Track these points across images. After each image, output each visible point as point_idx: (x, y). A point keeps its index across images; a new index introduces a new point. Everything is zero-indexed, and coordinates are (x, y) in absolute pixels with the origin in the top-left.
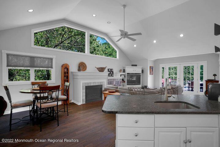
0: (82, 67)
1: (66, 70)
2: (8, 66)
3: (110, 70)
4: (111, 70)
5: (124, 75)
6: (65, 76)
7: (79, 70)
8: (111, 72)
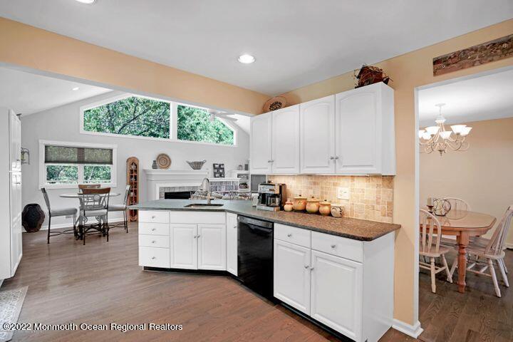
0: (163, 161)
1: (133, 167)
2: (46, 162)
3: (217, 166)
4: (220, 165)
5: (245, 174)
6: (132, 177)
7: (154, 167)
8: (219, 170)
